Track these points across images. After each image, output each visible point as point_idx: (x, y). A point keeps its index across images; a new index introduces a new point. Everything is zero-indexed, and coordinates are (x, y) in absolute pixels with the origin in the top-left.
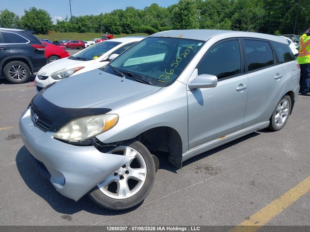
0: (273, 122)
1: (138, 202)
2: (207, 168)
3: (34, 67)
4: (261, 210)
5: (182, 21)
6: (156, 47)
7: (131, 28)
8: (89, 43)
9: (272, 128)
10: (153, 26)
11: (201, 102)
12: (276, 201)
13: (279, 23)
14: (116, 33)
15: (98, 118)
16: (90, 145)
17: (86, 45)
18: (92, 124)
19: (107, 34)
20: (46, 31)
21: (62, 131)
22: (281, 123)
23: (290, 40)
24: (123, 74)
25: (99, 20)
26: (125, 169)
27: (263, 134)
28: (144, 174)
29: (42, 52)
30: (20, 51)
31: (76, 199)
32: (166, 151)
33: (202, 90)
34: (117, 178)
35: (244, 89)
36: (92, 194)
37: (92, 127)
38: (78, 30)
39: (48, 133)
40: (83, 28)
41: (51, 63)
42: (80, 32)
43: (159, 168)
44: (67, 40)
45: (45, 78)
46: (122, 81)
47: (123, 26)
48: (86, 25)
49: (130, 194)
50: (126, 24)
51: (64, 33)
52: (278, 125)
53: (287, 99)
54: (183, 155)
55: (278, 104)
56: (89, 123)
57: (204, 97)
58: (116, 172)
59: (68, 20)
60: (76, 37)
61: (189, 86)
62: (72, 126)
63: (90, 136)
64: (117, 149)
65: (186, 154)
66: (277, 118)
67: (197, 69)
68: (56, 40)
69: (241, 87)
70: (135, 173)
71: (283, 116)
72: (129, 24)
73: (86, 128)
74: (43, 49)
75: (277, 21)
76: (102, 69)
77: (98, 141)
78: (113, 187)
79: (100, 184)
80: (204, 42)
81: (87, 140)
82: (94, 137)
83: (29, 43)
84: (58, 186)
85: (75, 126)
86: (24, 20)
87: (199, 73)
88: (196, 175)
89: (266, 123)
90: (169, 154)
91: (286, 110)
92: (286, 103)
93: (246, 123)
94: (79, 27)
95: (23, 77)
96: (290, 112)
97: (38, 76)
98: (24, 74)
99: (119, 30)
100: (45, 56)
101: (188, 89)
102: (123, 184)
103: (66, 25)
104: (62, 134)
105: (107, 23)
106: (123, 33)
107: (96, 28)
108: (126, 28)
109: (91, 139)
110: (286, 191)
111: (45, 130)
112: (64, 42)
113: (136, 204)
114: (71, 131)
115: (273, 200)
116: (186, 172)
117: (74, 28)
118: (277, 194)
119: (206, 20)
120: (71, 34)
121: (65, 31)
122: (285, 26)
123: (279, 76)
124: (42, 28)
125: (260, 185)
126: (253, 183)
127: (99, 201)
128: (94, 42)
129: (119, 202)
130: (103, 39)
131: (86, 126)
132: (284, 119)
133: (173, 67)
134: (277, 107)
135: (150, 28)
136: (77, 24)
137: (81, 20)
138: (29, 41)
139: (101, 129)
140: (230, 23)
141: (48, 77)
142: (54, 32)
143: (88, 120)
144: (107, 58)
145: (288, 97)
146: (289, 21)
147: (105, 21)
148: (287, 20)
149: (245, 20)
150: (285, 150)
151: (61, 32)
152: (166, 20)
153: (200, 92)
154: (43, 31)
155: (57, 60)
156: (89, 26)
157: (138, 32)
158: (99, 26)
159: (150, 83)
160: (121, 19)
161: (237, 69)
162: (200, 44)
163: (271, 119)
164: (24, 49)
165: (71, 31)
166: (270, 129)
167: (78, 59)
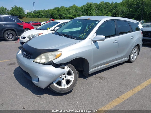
0: (130, 58)
1: (71, 90)
2: (100, 78)
3: (18, 33)
4: (124, 94)
5: (88, 13)
6: (76, 24)
7: (63, 16)
8: (43, 23)
9: (130, 61)
10: (73, 15)
11: (98, 48)
12: (131, 91)
13: (134, 14)
14: (56, 19)
15: (53, 53)
16: (50, 64)
17: (41, 24)
18: (50, 56)
19: (51, 19)
20: (22, 17)
21: (37, 59)
22: (134, 59)
23: (139, 22)
24: (63, 35)
25: (48, 12)
26: (65, 76)
27: (125, 64)
28: (73, 78)
29: (22, 27)
30: (12, 26)
31: (44, 88)
32: (82, 70)
33: (98, 42)
34: (61, 79)
35: (117, 42)
36: (50, 86)
37: (51, 57)
38: (37, 17)
39: (31, 60)
40: (40, 16)
41: (25, 32)
42: (38, 18)
43: (79, 77)
44: (32, 22)
45: (24, 38)
46: (63, 38)
47: (59, 15)
48: (41, 14)
49: (67, 86)
50: (61, 14)
51: (31, 18)
52: (133, 60)
53: (137, 48)
54: (90, 71)
55: (133, 50)
56: (49, 55)
57: (99, 45)
58: (61, 76)
59: (32, 12)
60: (36, 20)
61: (92, 40)
62: (42, 57)
63: (50, 60)
64: (61, 67)
65: (91, 71)
66: (132, 57)
67: (96, 33)
68: (26, 21)
69: (116, 42)
70: (69, 77)
71: (135, 56)
72: (62, 14)
73: (48, 58)
74: (22, 25)
75: (133, 14)
76: (53, 33)
77: (54, 63)
78: (59, 83)
79: (54, 82)
80: (99, 21)
81: (48, 62)
82: (52, 61)
83: (16, 22)
84: (35, 82)
85: (43, 56)
86: (11, 11)
87: (97, 35)
88: (95, 80)
89: (127, 59)
90: (83, 71)
91: (136, 53)
92: (136, 50)
93: (118, 58)
94: (38, 15)
95: (13, 38)
96: (138, 54)
97: (21, 37)
98: (13, 37)
99: (57, 17)
100: (23, 28)
101: (92, 41)
102: (64, 82)
103: (31, 14)
104: (37, 60)
105: (52, 13)
106: (59, 18)
107: (46, 16)
108: (61, 16)
109: (50, 62)
110: (135, 87)
111: (29, 59)
112: (31, 22)
113: (69, 91)
114: (41, 58)
115: (130, 90)
116: (91, 79)
117: (35, 16)
118: (132, 88)
119: (99, 13)
120: (34, 18)
121: (31, 17)
122: (137, 16)
123: (133, 37)
124: (20, 16)
125: (124, 84)
126: (121, 84)
127: (53, 89)
128: (45, 23)
129: (62, 90)
130: (49, 21)
131: (48, 56)
132: (135, 57)
133: (85, 32)
134: (132, 51)
135: (72, 16)
136: (37, 14)
137: (39, 12)
138: (16, 21)
139: (55, 58)
140: (111, 14)
141: (26, 37)
142: (26, 17)
143: (49, 54)
144: (53, 29)
145: (137, 47)
146: (139, 13)
147: (50, 13)
148: (138, 13)
149: (118, 13)
150: (136, 71)
151: (29, 18)
152: (80, 12)
153: (98, 43)
154: (20, 17)
155: (28, 31)
156: (43, 15)
157: (66, 18)
158: (48, 15)
159: (75, 39)
160: (58, 12)
161: (114, 34)
162: (97, 22)
163: (129, 57)
164: (14, 25)
165: (34, 17)
166: (129, 61)
167: (40, 29)
